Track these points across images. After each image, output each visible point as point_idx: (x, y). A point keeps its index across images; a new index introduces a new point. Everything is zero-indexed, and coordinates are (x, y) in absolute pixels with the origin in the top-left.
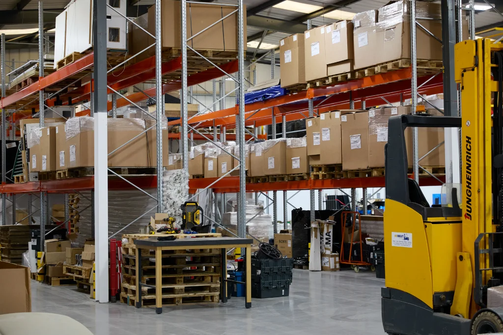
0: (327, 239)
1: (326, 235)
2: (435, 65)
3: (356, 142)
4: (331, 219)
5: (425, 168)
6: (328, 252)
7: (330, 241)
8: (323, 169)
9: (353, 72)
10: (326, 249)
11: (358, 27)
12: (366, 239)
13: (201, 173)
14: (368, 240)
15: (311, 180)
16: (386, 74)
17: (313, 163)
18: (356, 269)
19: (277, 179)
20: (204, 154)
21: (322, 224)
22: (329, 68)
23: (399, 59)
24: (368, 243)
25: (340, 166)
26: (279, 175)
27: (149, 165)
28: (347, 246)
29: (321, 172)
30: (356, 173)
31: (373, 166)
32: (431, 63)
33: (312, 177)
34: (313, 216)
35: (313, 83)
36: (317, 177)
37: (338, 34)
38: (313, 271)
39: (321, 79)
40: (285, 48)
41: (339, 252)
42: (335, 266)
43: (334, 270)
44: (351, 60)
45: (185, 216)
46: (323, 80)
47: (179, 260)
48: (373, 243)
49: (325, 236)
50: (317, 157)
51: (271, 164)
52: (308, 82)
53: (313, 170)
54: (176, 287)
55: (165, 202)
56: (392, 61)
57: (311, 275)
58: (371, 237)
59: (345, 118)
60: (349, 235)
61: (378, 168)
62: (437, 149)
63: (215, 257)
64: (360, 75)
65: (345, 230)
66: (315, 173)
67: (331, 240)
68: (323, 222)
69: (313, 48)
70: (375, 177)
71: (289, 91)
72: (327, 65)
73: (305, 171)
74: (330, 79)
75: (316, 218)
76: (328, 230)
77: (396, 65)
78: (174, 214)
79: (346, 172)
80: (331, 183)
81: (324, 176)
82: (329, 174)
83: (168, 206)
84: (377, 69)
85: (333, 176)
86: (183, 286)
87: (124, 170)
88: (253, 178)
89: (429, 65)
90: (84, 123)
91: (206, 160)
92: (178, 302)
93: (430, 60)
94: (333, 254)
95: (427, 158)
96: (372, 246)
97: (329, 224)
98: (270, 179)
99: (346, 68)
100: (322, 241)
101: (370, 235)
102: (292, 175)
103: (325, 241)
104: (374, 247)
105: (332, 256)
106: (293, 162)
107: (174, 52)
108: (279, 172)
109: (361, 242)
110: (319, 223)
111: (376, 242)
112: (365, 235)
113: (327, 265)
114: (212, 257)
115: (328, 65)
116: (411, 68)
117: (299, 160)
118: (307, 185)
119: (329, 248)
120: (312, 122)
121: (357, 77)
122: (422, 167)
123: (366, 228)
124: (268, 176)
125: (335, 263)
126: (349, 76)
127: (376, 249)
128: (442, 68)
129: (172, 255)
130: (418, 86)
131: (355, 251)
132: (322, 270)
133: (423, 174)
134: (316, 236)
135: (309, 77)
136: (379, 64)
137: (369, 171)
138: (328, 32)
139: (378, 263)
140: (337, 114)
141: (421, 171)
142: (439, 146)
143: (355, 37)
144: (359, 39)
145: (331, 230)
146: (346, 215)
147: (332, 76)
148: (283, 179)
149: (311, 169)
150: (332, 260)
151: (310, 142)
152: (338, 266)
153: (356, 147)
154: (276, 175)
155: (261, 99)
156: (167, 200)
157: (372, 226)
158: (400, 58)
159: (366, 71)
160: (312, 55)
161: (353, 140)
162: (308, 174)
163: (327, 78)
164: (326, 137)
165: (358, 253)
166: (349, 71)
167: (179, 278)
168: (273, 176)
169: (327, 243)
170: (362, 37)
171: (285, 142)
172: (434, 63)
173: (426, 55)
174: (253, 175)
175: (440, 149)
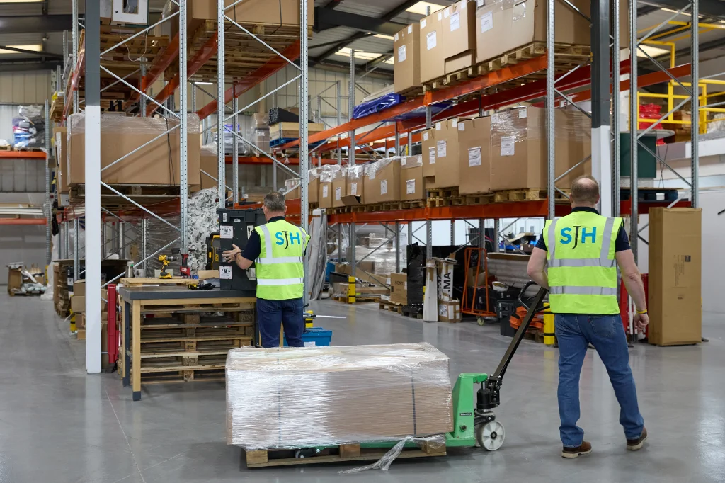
0: (445, 282)
1: (445, 276)
2: (581, 51)
3: (475, 157)
4: (451, 258)
5: (564, 191)
6: (446, 299)
7: (449, 284)
8: (441, 194)
9: (475, 66)
10: (444, 294)
11: (481, 6)
12: (493, 283)
13: (316, 201)
14: (496, 285)
15: (427, 209)
16: (516, 65)
17: (430, 186)
18: (479, 321)
19: (391, 207)
20: (319, 179)
21: (440, 263)
22: (447, 63)
23: (531, 43)
24: (495, 288)
25: (456, 188)
26: (393, 202)
27: (172, 183)
28: (470, 290)
29: (438, 198)
30: (476, 197)
31: (495, 188)
32: (575, 49)
33: (428, 204)
34: (429, 252)
35: (428, 84)
36: (433, 203)
37: (457, 18)
38: (426, 322)
39: (438, 78)
40: (400, 43)
41: (460, 299)
42: (455, 316)
43: (454, 321)
44: (472, 50)
45: (210, 253)
46: (440, 80)
47: (188, 317)
48: (502, 289)
49: (443, 279)
50: (432, 179)
51: (384, 190)
52: (424, 84)
53: (429, 196)
54: (185, 355)
55: (189, 234)
56: (522, 47)
57: (426, 326)
58: (500, 281)
59: (462, 127)
60: (473, 278)
61: (502, 191)
62: (581, 166)
63: (244, 312)
64: (484, 70)
65: (469, 271)
66: (431, 199)
67: (451, 283)
68: (441, 260)
69: (429, 40)
70: (499, 203)
71: (405, 98)
72: (445, 59)
73: (420, 197)
74: (448, 78)
75: (433, 256)
76: (448, 270)
77: (527, 52)
78: (200, 250)
79: (464, 196)
80: (450, 212)
81: (441, 202)
82: (446, 200)
83: (192, 239)
84: (504, 60)
85: (451, 202)
86: (195, 355)
87: (136, 188)
88: (367, 205)
89: (573, 51)
90: (76, 122)
91: (321, 185)
92: (188, 376)
93: (573, 45)
94: (453, 301)
95: (567, 177)
96: (500, 292)
97: (448, 263)
98: (384, 207)
99: (466, 61)
100: (439, 284)
101: (499, 278)
102: (407, 202)
103: (443, 284)
104: (502, 294)
105: (451, 304)
106: (408, 186)
107: (209, 26)
108: (392, 199)
109: (487, 287)
110: (436, 262)
111: (505, 287)
112: (492, 278)
113: (445, 315)
114: (240, 312)
115: (447, 60)
116: (546, 55)
117: (414, 184)
118: (423, 215)
119: (448, 293)
120: (429, 135)
121: (479, 73)
122: (560, 190)
123: (496, 269)
124: (381, 203)
125: (455, 312)
126: (470, 72)
127: (505, 296)
128: (589, 56)
129: (179, 310)
130: (555, 80)
131: (480, 298)
132: (439, 320)
133: (562, 200)
134: (432, 279)
135: (424, 78)
136: (506, 53)
137: (490, 195)
138: (446, 16)
139: (502, 316)
140: (455, 122)
141: (558, 195)
142: (584, 162)
143: (477, 19)
144: (483, 22)
145: (451, 270)
146: (470, 252)
147: (451, 73)
148: (397, 207)
149: (427, 194)
150: (451, 308)
151: (426, 160)
152: (458, 316)
153: (475, 164)
154: (390, 202)
155: (375, 110)
156: (192, 230)
157: (504, 266)
158: (531, 40)
159: (491, 64)
160: (428, 49)
161: (472, 154)
162: (424, 201)
163: (445, 77)
164: (442, 152)
165: (484, 300)
166: (470, 65)
167: (189, 342)
168: (386, 202)
169: (445, 287)
170: (485, 20)
171: (399, 161)
172: (579, 49)
173: (569, 39)
174: (366, 203)
175: (586, 165)
